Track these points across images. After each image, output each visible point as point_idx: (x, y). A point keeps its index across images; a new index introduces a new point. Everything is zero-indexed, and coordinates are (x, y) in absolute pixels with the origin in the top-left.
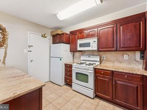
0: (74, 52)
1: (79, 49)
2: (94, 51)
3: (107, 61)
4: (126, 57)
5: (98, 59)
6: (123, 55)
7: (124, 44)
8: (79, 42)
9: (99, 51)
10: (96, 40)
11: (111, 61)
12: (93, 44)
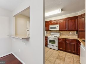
0: (47, 31)
1: (50, 29)
2: (57, 30)
3: (63, 35)
4: (71, 33)
5: (59, 34)
6: (70, 32)
7: (70, 28)
8: (50, 26)
9: (59, 30)
10: (58, 26)
11: (64, 35)
12: (57, 27)
